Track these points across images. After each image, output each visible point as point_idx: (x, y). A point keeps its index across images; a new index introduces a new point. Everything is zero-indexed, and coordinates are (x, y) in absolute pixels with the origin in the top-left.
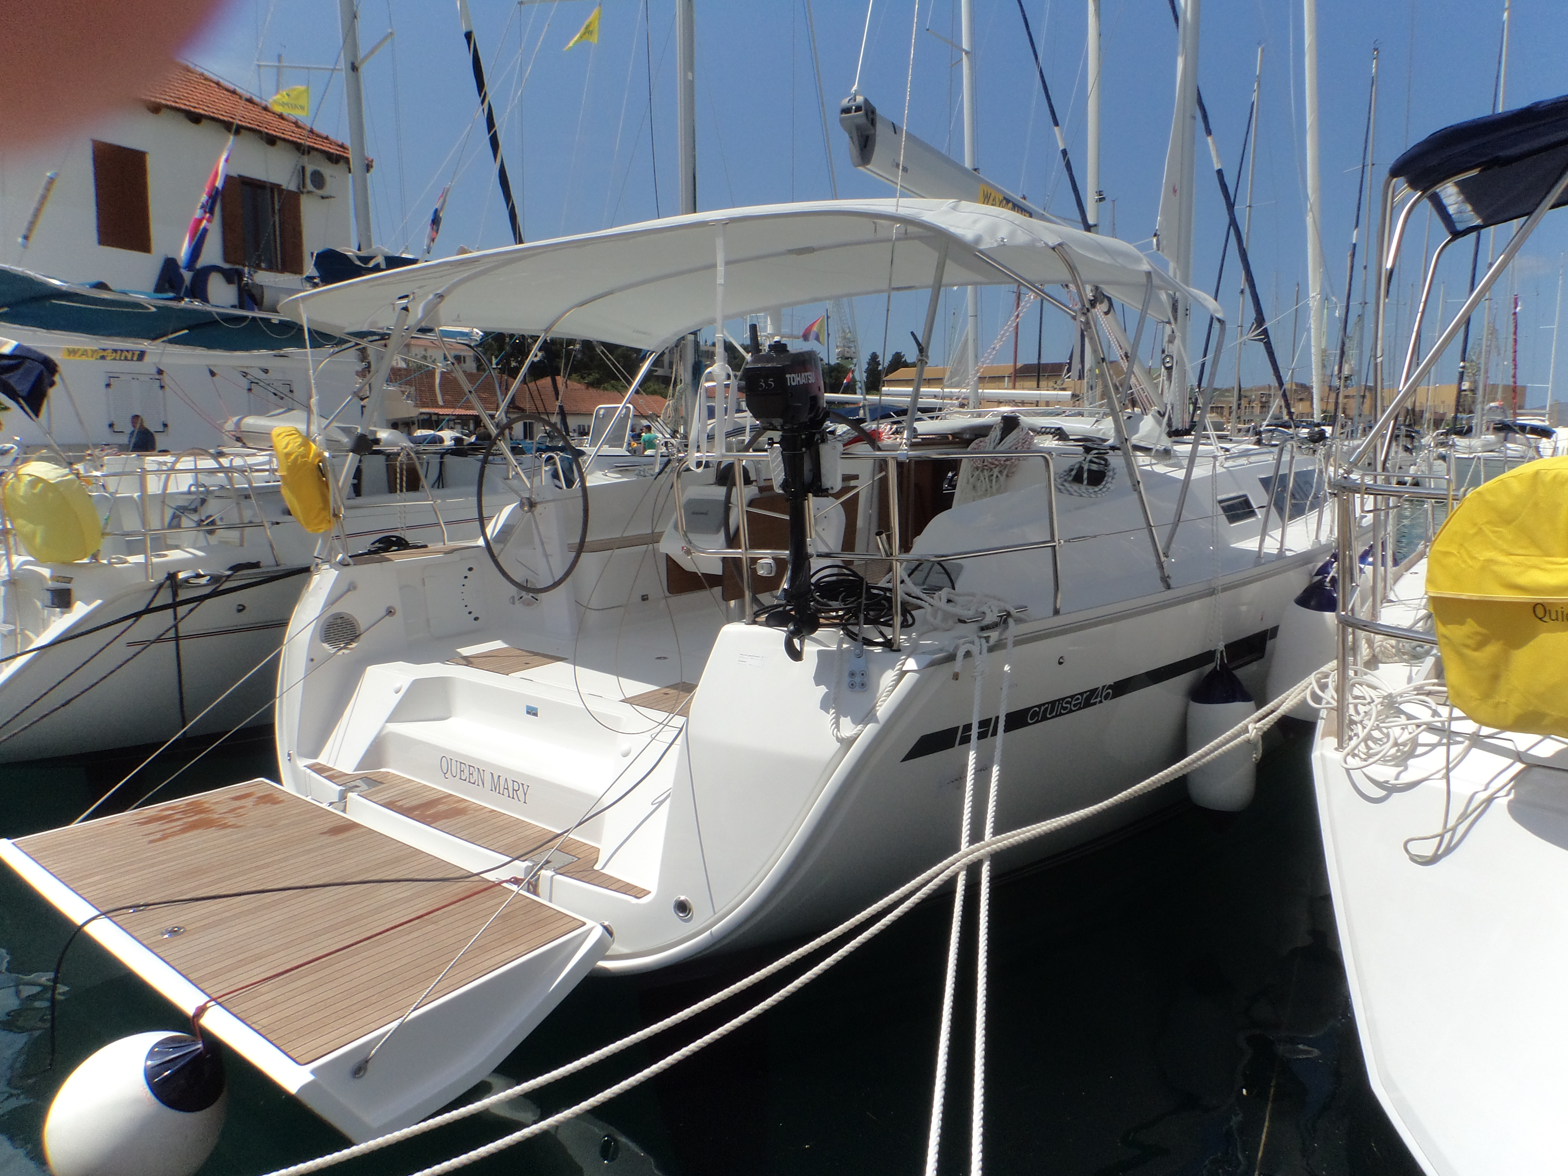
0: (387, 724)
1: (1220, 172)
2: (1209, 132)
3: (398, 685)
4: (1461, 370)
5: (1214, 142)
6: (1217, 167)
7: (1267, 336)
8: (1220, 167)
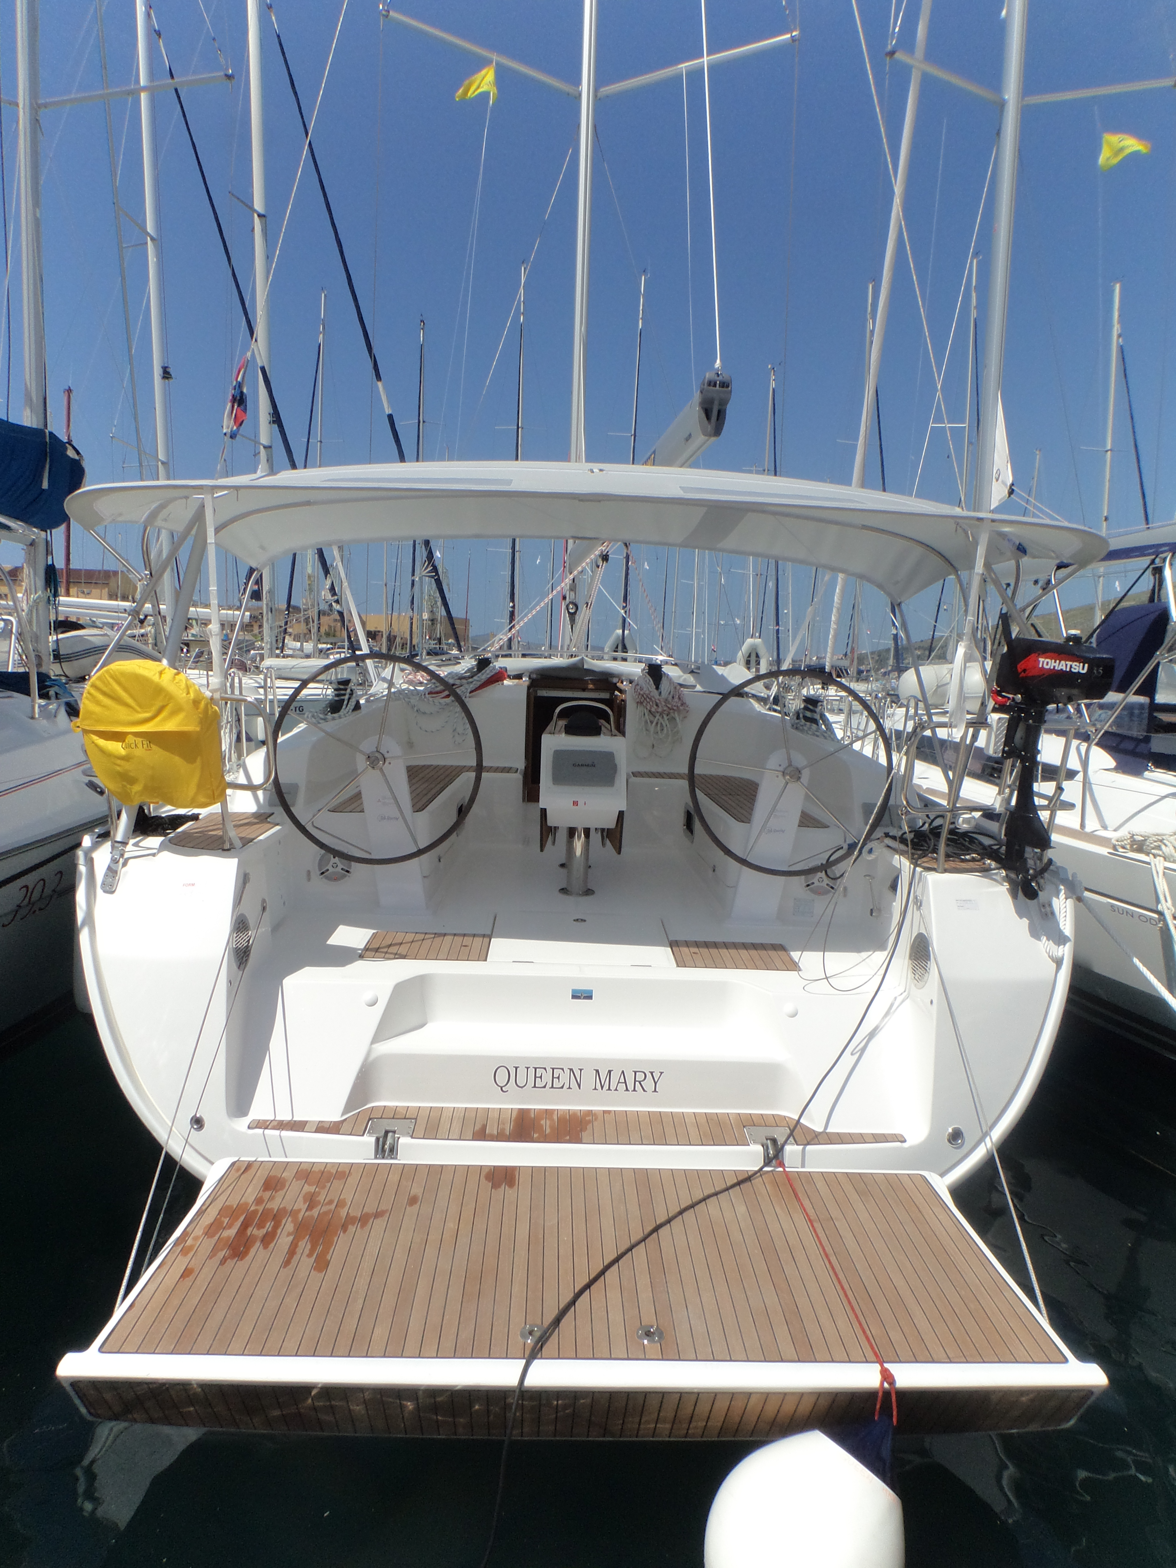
0: (374, 1046)
1: (390, 417)
2: (379, 377)
3: (368, 996)
4: (511, 609)
5: (384, 388)
6: (388, 411)
7: (437, 574)
8: (390, 412)
